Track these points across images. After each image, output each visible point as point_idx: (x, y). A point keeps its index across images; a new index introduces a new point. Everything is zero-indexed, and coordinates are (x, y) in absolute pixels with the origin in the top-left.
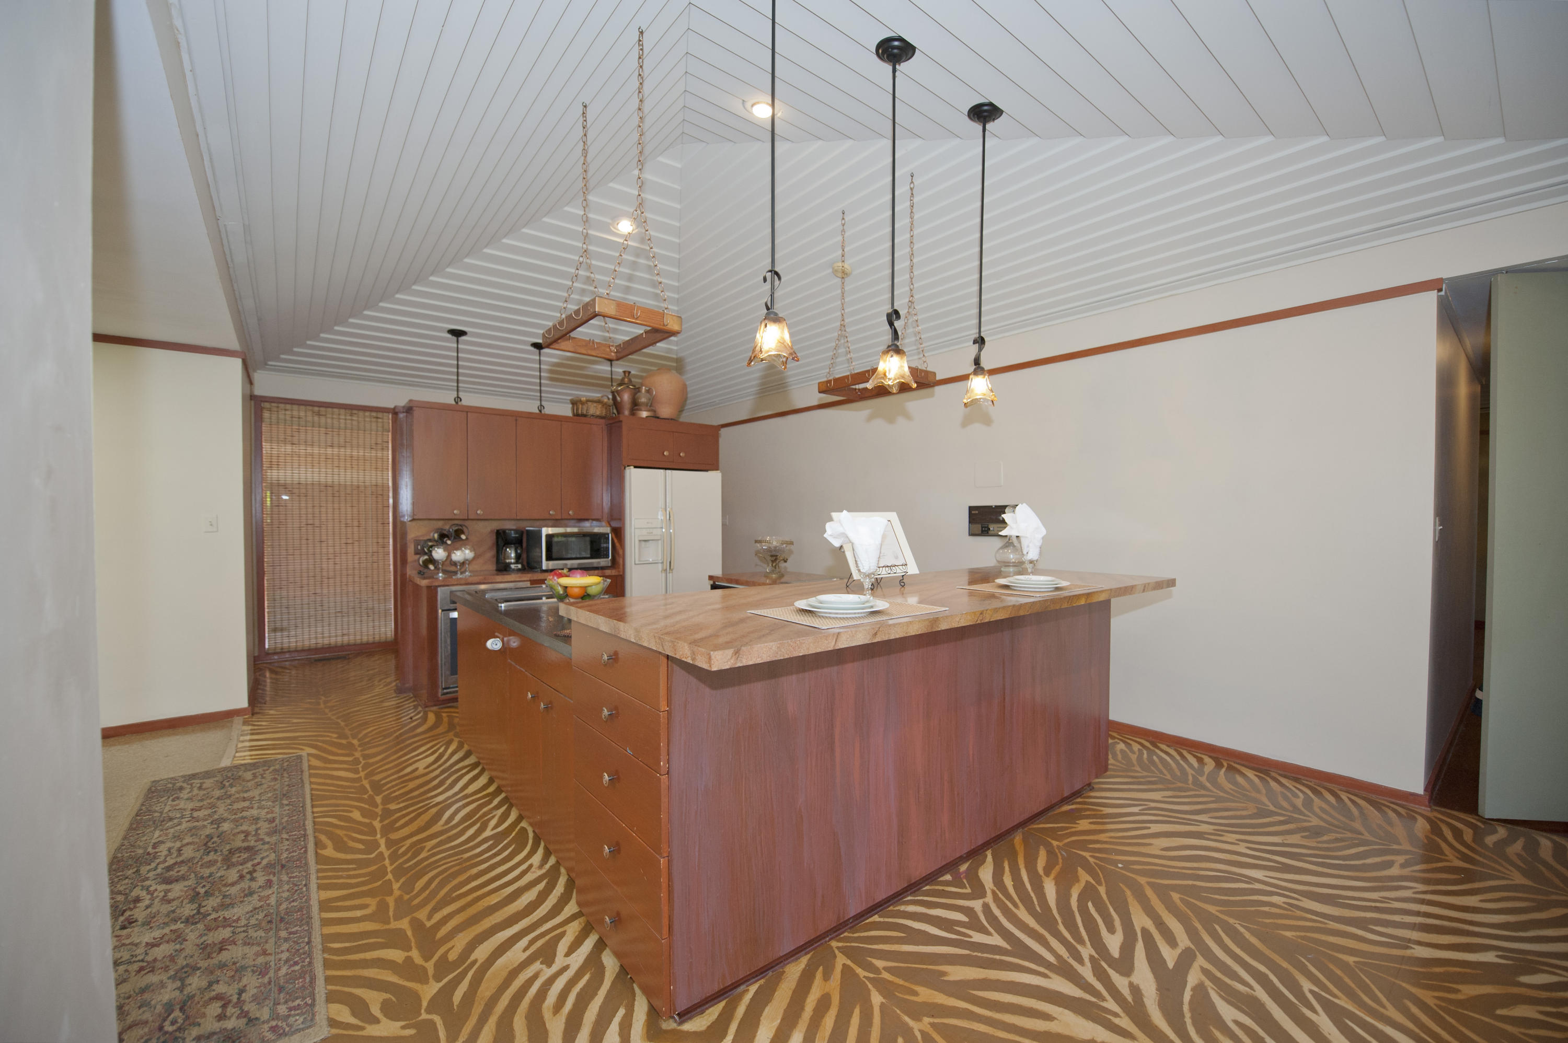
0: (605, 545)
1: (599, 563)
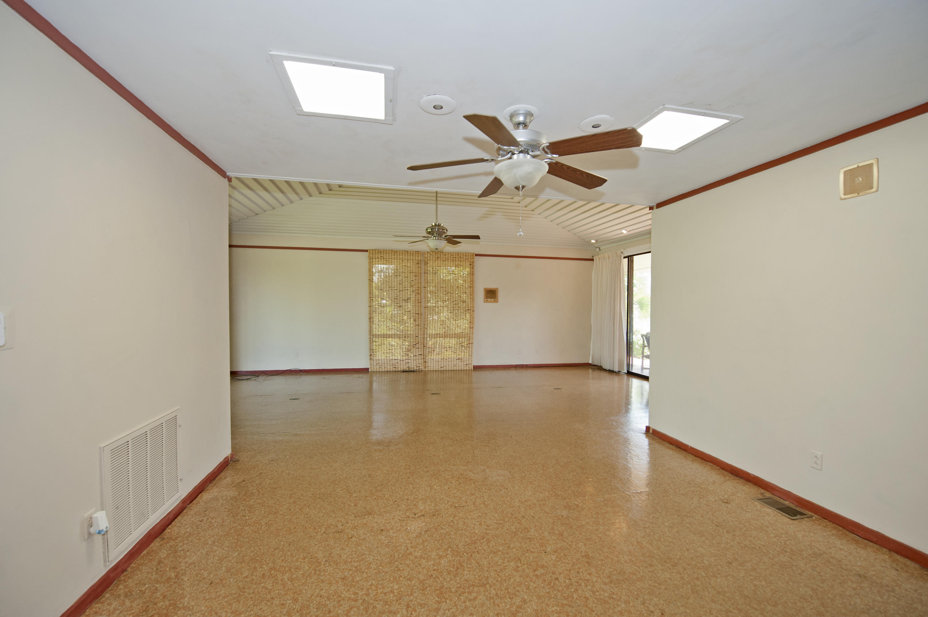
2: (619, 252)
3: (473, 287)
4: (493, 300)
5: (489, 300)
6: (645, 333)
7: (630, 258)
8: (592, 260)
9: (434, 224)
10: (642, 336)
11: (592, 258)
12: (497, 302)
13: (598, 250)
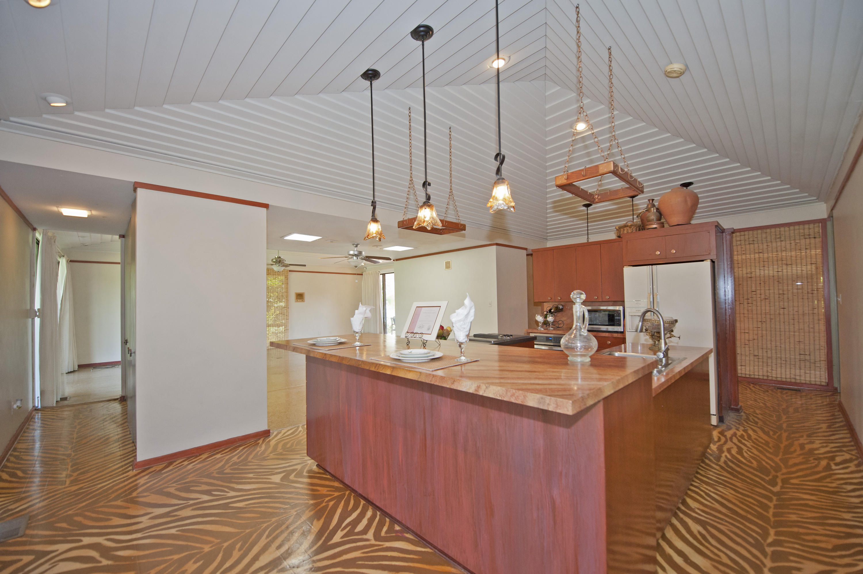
0: (618, 318)
1: (607, 328)
2: (378, 272)
3: (288, 292)
4: (301, 300)
5: (299, 300)
6: (393, 317)
7: (384, 275)
8: (362, 275)
9: (276, 257)
10: (391, 318)
11: (361, 273)
12: (304, 302)
13: (365, 268)
